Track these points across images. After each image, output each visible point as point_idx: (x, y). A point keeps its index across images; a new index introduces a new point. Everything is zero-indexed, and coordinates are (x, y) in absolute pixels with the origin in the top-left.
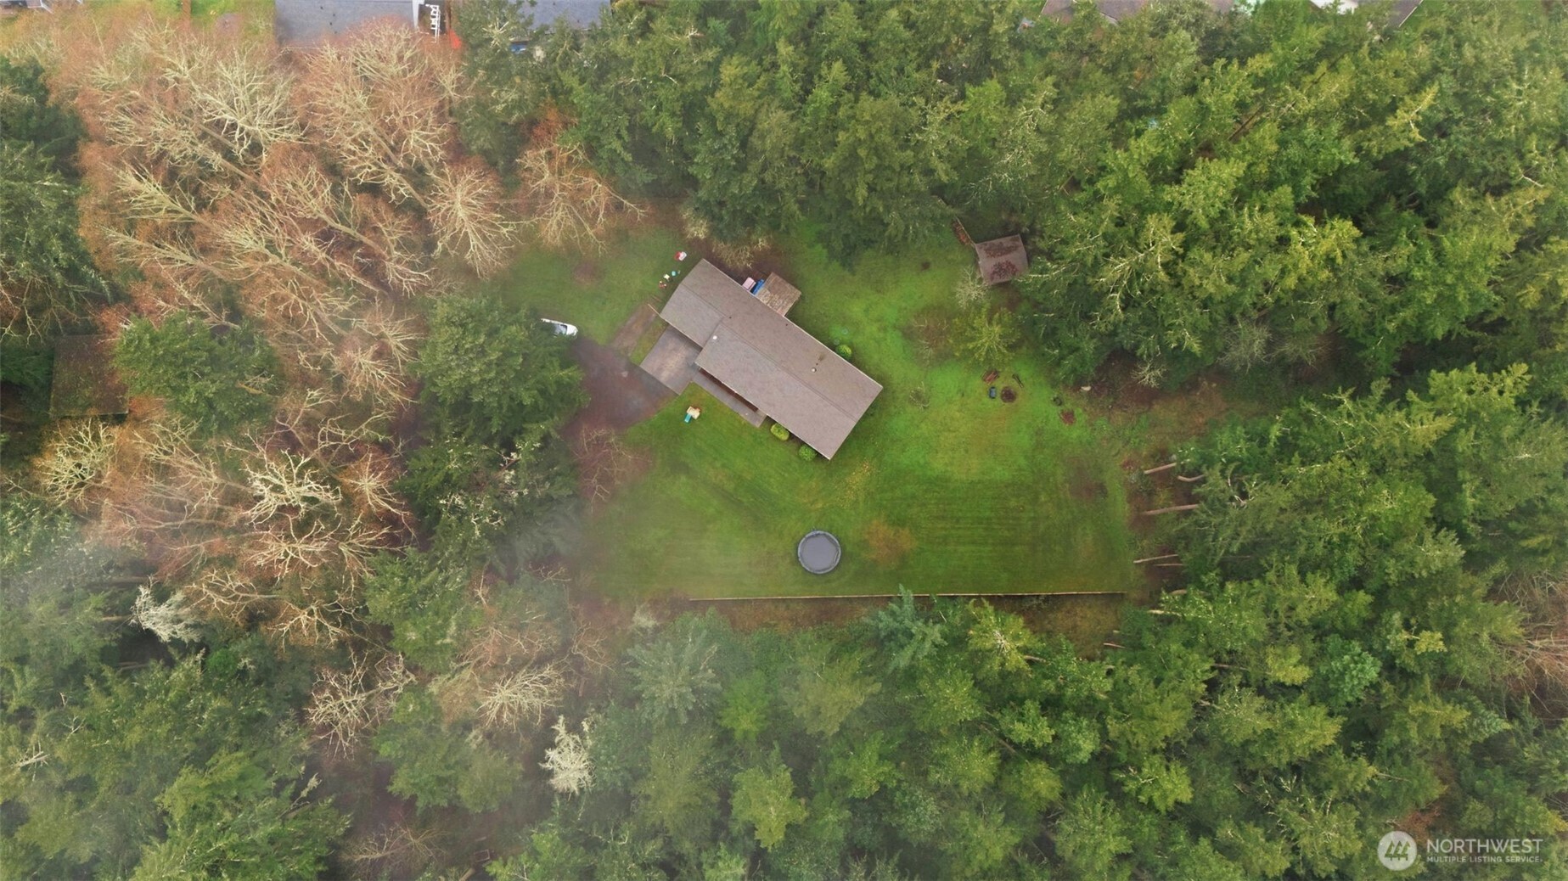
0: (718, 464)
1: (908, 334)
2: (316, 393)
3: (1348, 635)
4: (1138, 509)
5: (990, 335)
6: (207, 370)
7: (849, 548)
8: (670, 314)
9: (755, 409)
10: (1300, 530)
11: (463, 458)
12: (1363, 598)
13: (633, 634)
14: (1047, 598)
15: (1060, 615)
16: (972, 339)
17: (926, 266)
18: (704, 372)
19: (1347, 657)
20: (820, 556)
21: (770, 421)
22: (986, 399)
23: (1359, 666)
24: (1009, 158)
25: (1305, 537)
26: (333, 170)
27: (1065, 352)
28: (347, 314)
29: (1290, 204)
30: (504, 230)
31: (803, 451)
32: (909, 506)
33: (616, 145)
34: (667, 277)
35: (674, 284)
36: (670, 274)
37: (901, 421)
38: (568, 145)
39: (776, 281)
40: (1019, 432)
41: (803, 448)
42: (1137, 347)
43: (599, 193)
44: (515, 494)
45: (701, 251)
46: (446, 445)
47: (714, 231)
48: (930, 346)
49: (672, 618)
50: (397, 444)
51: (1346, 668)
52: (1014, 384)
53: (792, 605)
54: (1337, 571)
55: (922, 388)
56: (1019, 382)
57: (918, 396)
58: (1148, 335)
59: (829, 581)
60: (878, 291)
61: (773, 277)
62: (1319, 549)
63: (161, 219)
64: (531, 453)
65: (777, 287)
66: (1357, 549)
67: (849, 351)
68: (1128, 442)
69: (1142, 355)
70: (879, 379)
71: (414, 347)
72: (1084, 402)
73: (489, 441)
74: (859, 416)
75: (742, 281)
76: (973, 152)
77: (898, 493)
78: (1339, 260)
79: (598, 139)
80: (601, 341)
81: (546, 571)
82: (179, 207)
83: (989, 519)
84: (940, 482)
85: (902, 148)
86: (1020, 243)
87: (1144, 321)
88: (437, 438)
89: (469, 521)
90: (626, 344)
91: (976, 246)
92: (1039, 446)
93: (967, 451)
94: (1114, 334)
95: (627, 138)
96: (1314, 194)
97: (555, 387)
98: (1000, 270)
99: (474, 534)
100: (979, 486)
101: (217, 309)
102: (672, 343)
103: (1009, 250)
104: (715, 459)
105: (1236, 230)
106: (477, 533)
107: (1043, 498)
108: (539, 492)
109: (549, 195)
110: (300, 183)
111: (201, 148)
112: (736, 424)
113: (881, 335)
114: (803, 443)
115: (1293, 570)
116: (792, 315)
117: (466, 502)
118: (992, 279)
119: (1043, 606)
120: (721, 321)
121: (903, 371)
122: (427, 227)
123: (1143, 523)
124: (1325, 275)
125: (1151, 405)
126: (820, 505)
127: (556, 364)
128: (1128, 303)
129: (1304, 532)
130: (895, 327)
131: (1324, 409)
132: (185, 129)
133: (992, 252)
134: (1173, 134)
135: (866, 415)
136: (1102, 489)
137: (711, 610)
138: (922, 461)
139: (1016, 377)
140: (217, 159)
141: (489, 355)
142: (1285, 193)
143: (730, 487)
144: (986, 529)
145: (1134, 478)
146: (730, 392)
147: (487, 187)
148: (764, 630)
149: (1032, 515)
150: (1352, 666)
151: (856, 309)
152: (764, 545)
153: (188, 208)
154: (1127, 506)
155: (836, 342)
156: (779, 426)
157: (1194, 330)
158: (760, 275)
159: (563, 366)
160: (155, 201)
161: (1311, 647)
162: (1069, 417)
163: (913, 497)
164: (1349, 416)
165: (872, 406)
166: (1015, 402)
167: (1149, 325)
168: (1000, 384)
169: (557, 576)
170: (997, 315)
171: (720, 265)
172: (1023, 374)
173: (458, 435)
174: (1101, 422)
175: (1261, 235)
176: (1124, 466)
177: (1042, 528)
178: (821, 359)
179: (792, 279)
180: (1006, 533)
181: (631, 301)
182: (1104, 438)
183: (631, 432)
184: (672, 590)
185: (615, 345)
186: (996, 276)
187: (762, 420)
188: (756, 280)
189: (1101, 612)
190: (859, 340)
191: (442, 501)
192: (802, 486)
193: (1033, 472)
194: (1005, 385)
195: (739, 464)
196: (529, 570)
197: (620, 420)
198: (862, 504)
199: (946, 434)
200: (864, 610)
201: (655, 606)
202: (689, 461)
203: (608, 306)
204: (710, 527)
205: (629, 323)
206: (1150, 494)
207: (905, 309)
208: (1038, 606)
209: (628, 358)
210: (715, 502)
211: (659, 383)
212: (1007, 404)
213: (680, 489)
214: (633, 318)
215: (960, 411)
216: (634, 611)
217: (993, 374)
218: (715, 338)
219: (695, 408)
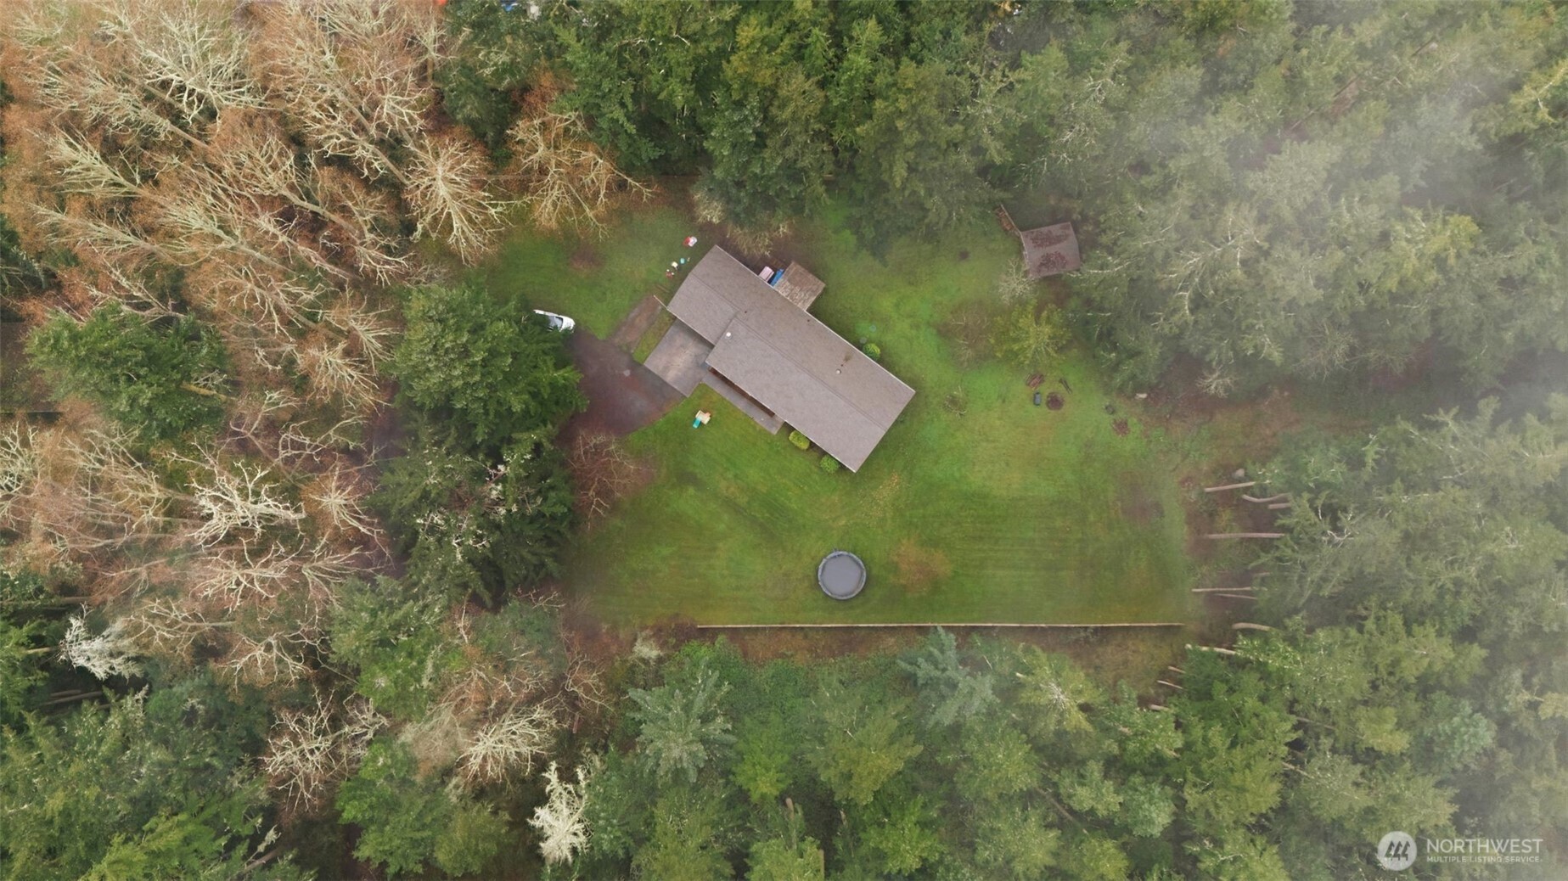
0: (730, 475)
1: (944, 332)
2: (275, 395)
3: (1455, 692)
4: (1199, 532)
5: (1037, 335)
6: (143, 372)
7: (875, 571)
8: (676, 307)
9: (771, 414)
10: (1406, 571)
11: (442, 471)
12: (1477, 652)
13: (634, 665)
14: (1096, 630)
15: (1109, 649)
16: (1016, 340)
17: (964, 255)
18: (715, 372)
19: (1456, 720)
20: (842, 578)
21: (788, 428)
22: (1031, 407)
23: (1472, 730)
24: (1068, 135)
26: (297, 141)
27: (1124, 356)
28: (312, 305)
29: (1397, 194)
30: (493, 211)
31: (825, 462)
32: (942, 524)
33: (619, 114)
34: (675, 265)
35: (683, 273)
36: (679, 262)
37: (934, 430)
38: (567, 116)
39: (797, 271)
40: (1066, 443)
41: (825, 458)
42: (1207, 350)
43: (600, 170)
44: (502, 511)
45: (712, 236)
46: (424, 456)
47: (732, 216)
48: (969, 346)
49: (676, 647)
50: (370, 451)
53: (811, 634)
55: (958, 393)
56: (1067, 387)
57: (954, 401)
58: (1221, 339)
59: (854, 607)
60: (911, 284)
61: (794, 267)
63: (99, 193)
64: (521, 466)
65: (798, 278)
67: (878, 351)
68: (1187, 456)
69: (1211, 361)
70: (911, 382)
71: (388, 344)
72: (1139, 410)
73: (473, 450)
74: (888, 425)
75: (758, 270)
76: (1027, 128)
77: (930, 510)
78: (1452, 261)
79: (598, 106)
80: (601, 336)
81: (537, 596)
82: (121, 180)
83: (1031, 540)
84: (978, 498)
85: (949, 123)
86: (1071, 231)
87: (1218, 324)
88: (414, 447)
89: (449, 543)
90: (628, 339)
91: (1022, 235)
92: (1087, 460)
93: (1007, 464)
94: (1179, 336)
95: (630, 107)
96: (1423, 183)
97: (548, 390)
98: (1047, 262)
99: (455, 558)
100: (1021, 503)
101: (162, 298)
102: (680, 339)
103: (1059, 240)
104: (727, 469)
105: (1332, 223)
106: (459, 556)
107: (1092, 518)
108: (530, 509)
109: (543, 171)
110: (257, 155)
111: (147, 113)
112: (751, 430)
113: (914, 332)
114: (824, 453)
116: (814, 310)
117: (447, 521)
118: (1039, 271)
119: (1092, 640)
120: (735, 316)
121: (935, 372)
122: (401, 206)
123: (1205, 550)
124: (1432, 276)
125: (1213, 415)
126: (843, 522)
128: (1198, 303)
130: (928, 324)
131: (1421, 429)
132: (127, 91)
133: (1039, 242)
134: (1259, 113)
135: (897, 423)
136: (1158, 508)
137: (721, 638)
138: (957, 475)
140: (164, 125)
141: (473, 355)
142: (1390, 184)
143: (743, 500)
144: (1028, 551)
145: (1193, 496)
146: (743, 394)
147: (474, 161)
148: (780, 661)
149: (1080, 536)
150: (1463, 729)
151: (886, 303)
152: (780, 566)
153: (133, 181)
154: (1186, 528)
155: (863, 340)
156: (798, 433)
157: (1276, 334)
158: (780, 263)
160: (92, 174)
161: (1414, 708)
162: (1122, 427)
163: (948, 514)
164: (1455, 439)
165: (904, 413)
166: (1062, 410)
167: (1223, 329)
169: (549, 602)
170: (1045, 314)
171: (737, 253)
172: (1072, 379)
173: (439, 444)
174: (1158, 433)
175: (1362, 231)
176: (1182, 483)
177: (1090, 551)
178: (847, 359)
179: (815, 269)
180: (1050, 556)
181: (635, 291)
182: (1161, 451)
183: (634, 438)
184: (677, 615)
185: (617, 340)
186: (1043, 268)
187: (779, 426)
188: (775, 270)
189: (1155, 646)
190: (889, 338)
191: (419, 521)
192: (823, 500)
193: (1081, 489)
194: (1051, 390)
195: (754, 475)
196: (519, 595)
197: (621, 426)
198: (889, 521)
199: (984, 444)
200: (891, 641)
201: (659, 634)
202: (697, 471)
203: (609, 296)
204: (720, 545)
205: (632, 315)
206: (1211, 515)
207: (941, 304)
208: (1086, 640)
209: (630, 355)
210: (726, 517)
211: (665, 383)
212: (1053, 412)
213: (687, 502)
214: (637, 310)
215: (1000, 419)
216: (635, 640)
217: (1038, 378)
218: (729, 334)
219: (705, 412)
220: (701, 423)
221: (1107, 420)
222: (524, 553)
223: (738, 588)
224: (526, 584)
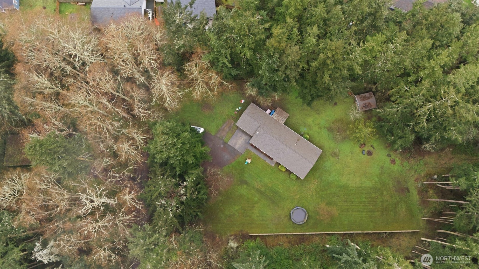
0: (258, 181)
1: (330, 130)
2: (107, 160)
4: (422, 198)
5: (366, 131)
6: (64, 155)
7: (310, 214)
8: (240, 124)
9: (272, 159)
11: (165, 185)
13: (229, 250)
14: (389, 233)
15: (394, 240)
16: (358, 133)
17: (336, 104)
18: (252, 145)
20: (299, 217)
21: (278, 164)
22: (361, 155)
26: (115, 73)
28: (118, 127)
30: (179, 94)
31: (292, 176)
32: (333, 197)
33: (225, 61)
34: (238, 109)
37: (329, 163)
38: (205, 62)
39: (279, 111)
40: (374, 167)
41: (292, 174)
42: (430, 137)
43: (215, 79)
44: (184, 197)
45: (251, 100)
46: (158, 179)
47: (260, 93)
48: (340, 135)
49: (242, 242)
50: (138, 177)
53: (289, 237)
55: (336, 151)
56: (373, 148)
57: (335, 154)
59: (303, 227)
60: (318, 114)
61: (278, 109)
63: (46, 91)
64: (192, 182)
65: (280, 113)
67: (308, 137)
68: (416, 171)
70: (320, 147)
71: (146, 141)
72: (399, 155)
73: (174, 176)
74: (314, 163)
77: (328, 192)
79: (218, 59)
80: (213, 134)
81: (195, 226)
82: (54, 87)
83: (364, 202)
84: (345, 187)
86: (373, 95)
87: (435, 127)
88: (155, 177)
89: (167, 210)
90: (222, 134)
91: (355, 96)
92: (382, 173)
93: (355, 175)
95: (229, 58)
97: (199, 154)
98: (365, 105)
99: (170, 216)
100: (360, 189)
101: (69, 128)
102: (240, 134)
103: (369, 98)
104: (257, 179)
107: (385, 193)
108: (194, 196)
109: (197, 80)
110: (102, 78)
111: (63, 65)
112: (265, 165)
113: (320, 130)
116: (286, 124)
117: (167, 203)
118: (362, 109)
119: (388, 236)
120: (259, 126)
121: (329, 144)
122: (150, 94)
123: (424, 203)
125: (424, 156)
126: (298, 196)
127: (200, 145)
128: (429, 120)
130: (324, 127)
132: (57, 57)
133: (362, 99)
136: (407, 189)
137: (258, 239)
138: (337, 179)
140: (69, 68)
141: (177, 145)
143: (263, 189)
144: (363, 206)
145: (419, 185)
146: (262, 152)
147: (173, 77)
148: (279, 246)
149: (381, 200)
151: (309, 120)
152: (277, 213)
153: (58, 87)
154: (418, 196)
155: (302, 133)
156: (282, 166)
158: (273, 108)
159: (202, 146)
160: (44, 85)
162: (393, 161)
163: (335, 193)
165: (319, 159)
166: (372, 156)
168: (366, 149)
169: (200, 228)
170: (368, 124)
171: (259, 105)
172: (375, 145)
173: (163, 175)
174: (406, 163)
176: (415, 181)
177: (385, 205)
178: (298, 140)
179: (285, 109)
180: (371, 207)
181: (224, 118)
182: (407, 170)
183: (225, 169)
184: (242, 230)
185: (218, 135)
186: (364, 108)
187: (275, 163)
188: (271, 110)
189: (410, 238)
190: (310, 132)
191: (157, 203)
192: (291, 189)
193: (381, 183)
194: (368, 149)
195: (266, 180)
196: (189, 226)
197: (220, 165)
198: (315, 196)
199: (346, 168)
200: (317, 238)
201: (236, 238)
202: (247, 179)
203: (215, 121)
204: (256, 205)
205: (223, 126)
206: (426, 192)
207: (328, 120)
208: (386, 236)
209: (223, 140)
210: (257, 195)
211: (235, 149)
212: (369, 157)
213: (243, 190)
214: (225, 125)
215: (351, 159)
216: (229, 240)
217: (363, 145)
218: (258, 133)
219: (249, 159)
220: (248, 163)
221: (388, 159)
222: (191, 211)
223: (263, 220)
224: (191, 223)
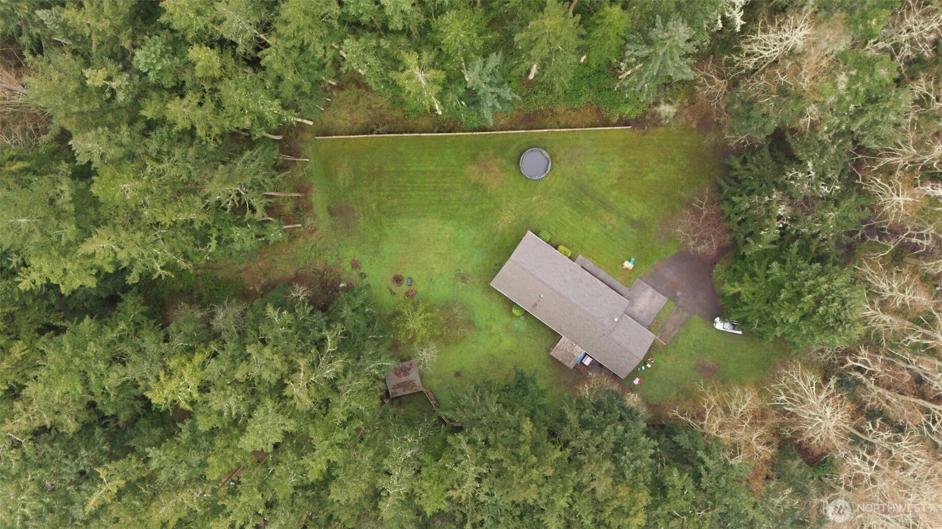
0: (609, 227)
1: (471, 323)
3: (159, 87)
4: (306, 198)
5: (415, 323)
7: (513, 167)
8: (650, 337)
9: (582, 267)
10: (192, 168)
11: (823, 220)
12: (149, 112)
13: (675, 99)
14: (372, 133)
15: (362, 121)
16: (426, 319)
17: (458, 374)
18: (622, 294)
19: (159, 67)
20: (533, 162)
21: (572, 258)
22: (414, 277)
23: (149, 61)
24: (409, 454)
25: (189, 162)
29: (199, 418)
31: (548, 237)
32: (470, 199)
34: (649, 366)
36: (646, 367)
37: (475, 261)
39: (570, 362)
40: (391, 253)
41: (548, 240)
42: (312, 312)
44: (775, 196)
45: (626, 384)
46: (834, 231)
47: (621, 397)
48: (456, 315)
49: (645, 113)
51: (159, 60)
52: (394, 288)
53: (555, 125)
54: (165, 135)
55: (461, 285)
56: (390, 290)
57: (464, 279)
58: (304, 320)
59: (528, 143)
60: (492, 355)
61: (571, 365)
62: (178, 152)
64: (768, 226)
65: (568, 358)
66: (150, 151)
67: (514, 311)
68: (313, 247)
69: (309, 306)
70: (493, 290)
72: (344, 276)
73: (800, 236)
74: (509, 262)
75: (594, 363)
77: (477, 208)
78: (162, 373)
80: (696, 317)
81: (745, 143)
83: (413, 190)
84: (447, 216)
86: (390, 391)
87: (306, 330)
88: (840, 238)
89: (817, 173)
90: (678, 316)
91: (422, 389)
92: (376, 243)
93: (428, 239)
94: (329, 322)
95: (702, 468)
96: (180, 425)
97: (744, 279)
98: (405, 371)
99: (813, 163)
100: (419, 214)
102: (644, 316)
103: (398, 386)
104: (612, 231)
105: (241, 397)
106: (810, 164)
107: (374, 206)
112: (596, 257)
113: (489, 324)
114: (548, 242)
115: (200, 132)
116: (556, 337)
117: (818, 188)
118: (411, 365)
119: (375, 126)
120: (611, 331)
121: (476, 298)
123: (302, 188)
124: (173, 363)
125: (296, 274)
126: (534, 198)
127: (744, 296)
128: (320, 344)
129: (189, 166)
130: (480, 329)
131: (176, 264)
133: (410, 384)
134: (288, 470)
135: (501, 266)
136: (331, 213)
137: (615, 120)
138: (460, 231)
139: (393, 293)
142: (203, 425)
143: (601, 211)
144: (415, 183)
145: (309, 221)
146: (602, 280)
147: (805, 430)
148: (576, 106)
149: (382, 193)
150: (155, 61)
151: (508, 342)
152: (575, 168)
154: (314, 199)
155: (522, 318)
156: (566, 255)
157: (271, 323)
158: (579, 367)
159: (737, 296)
161: (187, 77)
162: (355, 265)
163: (466, 205)
164: (156, 257)
165: (497, 272)
166: (393, 275)
167: (304, 327)
168: (404, 288)
169: (736, 139)
170: (410, 337)
171: (609, 374)
172: (388, 295)
174: (332, 261)
175: (222, 393)
176: (316, 229)
177: (375, 184)
178: (536, 304)
179: (557, 364)
180: (400, 180)
181: (674, 347)
182: (330, 250)
183: (673, 251)
184: (644, 134)
185: (686, 315)
186: (408, 366)
187: (577, 260)
188: (582, 363)
189: (332, 123)
190: (507, 320)
191: (838, 187)
192: (547, 212)
193: (381, 225)
194: (400, 288)
195: (594, 229)
196: (757, 143)
197: (684, 258)
198: (504, 200)
199: (443, 252)
200: (502, 122)
201: (657, 121)
202: (631, 230)
203: (692, 344)
204: (615, 181)
205: (676, 332)
206: (297, 209)
207: (472, 343)
208: (378, 127)
209: (676, 305)
210: (611, 200)
211: (654, 287)
212: (399, 273)
213: (638, 209)
214: (673, 335)
215: (433, 269)
216: (674, 117)
217: (410, 295)
220: (629, 261)
221: (365, 269)
222: (756, 170)
223: (603, 153)
224: (753, 149)
